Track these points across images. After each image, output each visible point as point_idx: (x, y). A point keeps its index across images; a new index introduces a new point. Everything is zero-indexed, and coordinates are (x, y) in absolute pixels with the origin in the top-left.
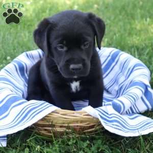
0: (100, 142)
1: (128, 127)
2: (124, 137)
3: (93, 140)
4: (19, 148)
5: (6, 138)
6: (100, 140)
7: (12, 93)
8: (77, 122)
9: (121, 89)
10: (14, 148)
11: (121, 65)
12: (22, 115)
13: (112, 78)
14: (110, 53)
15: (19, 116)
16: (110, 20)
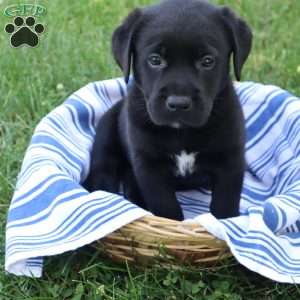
0: (225, 285)
1: (285, 263)
2: (276, 282)
3: (211, 281)
4: (65, 281)
5: (41, 261)
6: (226, 282)
7: (59, 172)
8: (183, 242)
9: (281, 175)
10: (55, 281)
11: (286, 125)
12: (75, 220)
13: (266, 149)
14: (267, 97)
15: (69, 221)
16: (277, 12)
